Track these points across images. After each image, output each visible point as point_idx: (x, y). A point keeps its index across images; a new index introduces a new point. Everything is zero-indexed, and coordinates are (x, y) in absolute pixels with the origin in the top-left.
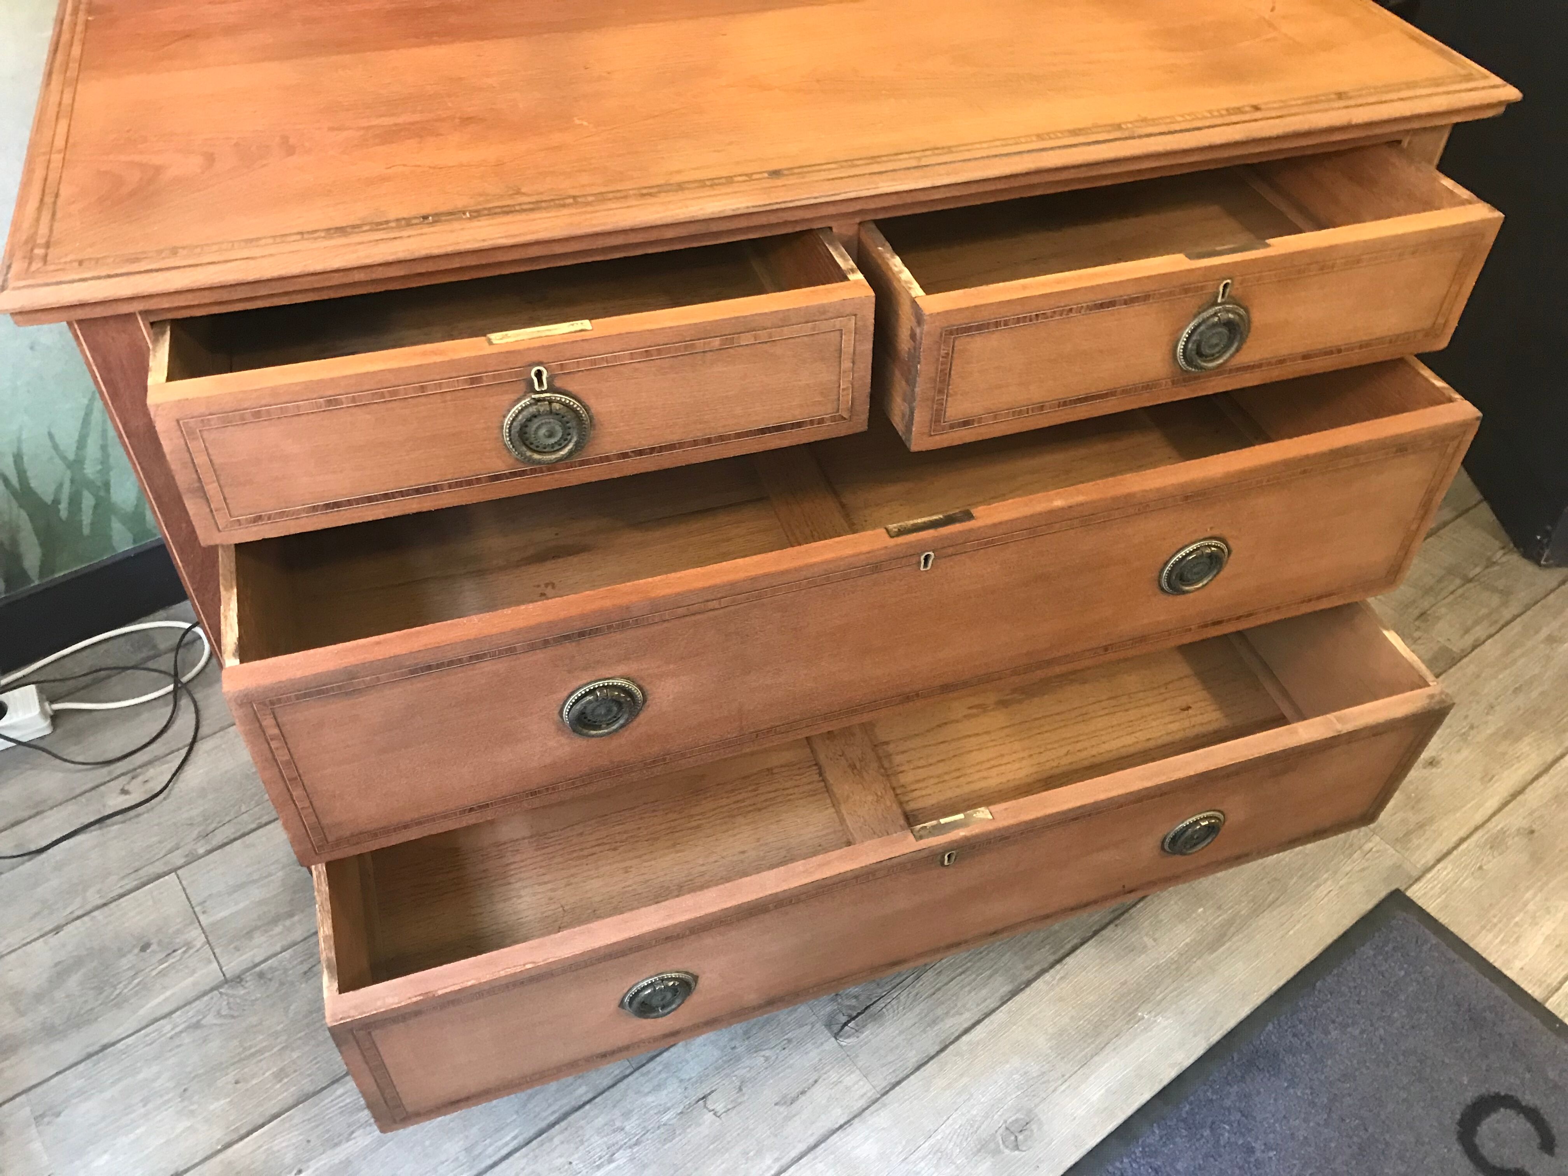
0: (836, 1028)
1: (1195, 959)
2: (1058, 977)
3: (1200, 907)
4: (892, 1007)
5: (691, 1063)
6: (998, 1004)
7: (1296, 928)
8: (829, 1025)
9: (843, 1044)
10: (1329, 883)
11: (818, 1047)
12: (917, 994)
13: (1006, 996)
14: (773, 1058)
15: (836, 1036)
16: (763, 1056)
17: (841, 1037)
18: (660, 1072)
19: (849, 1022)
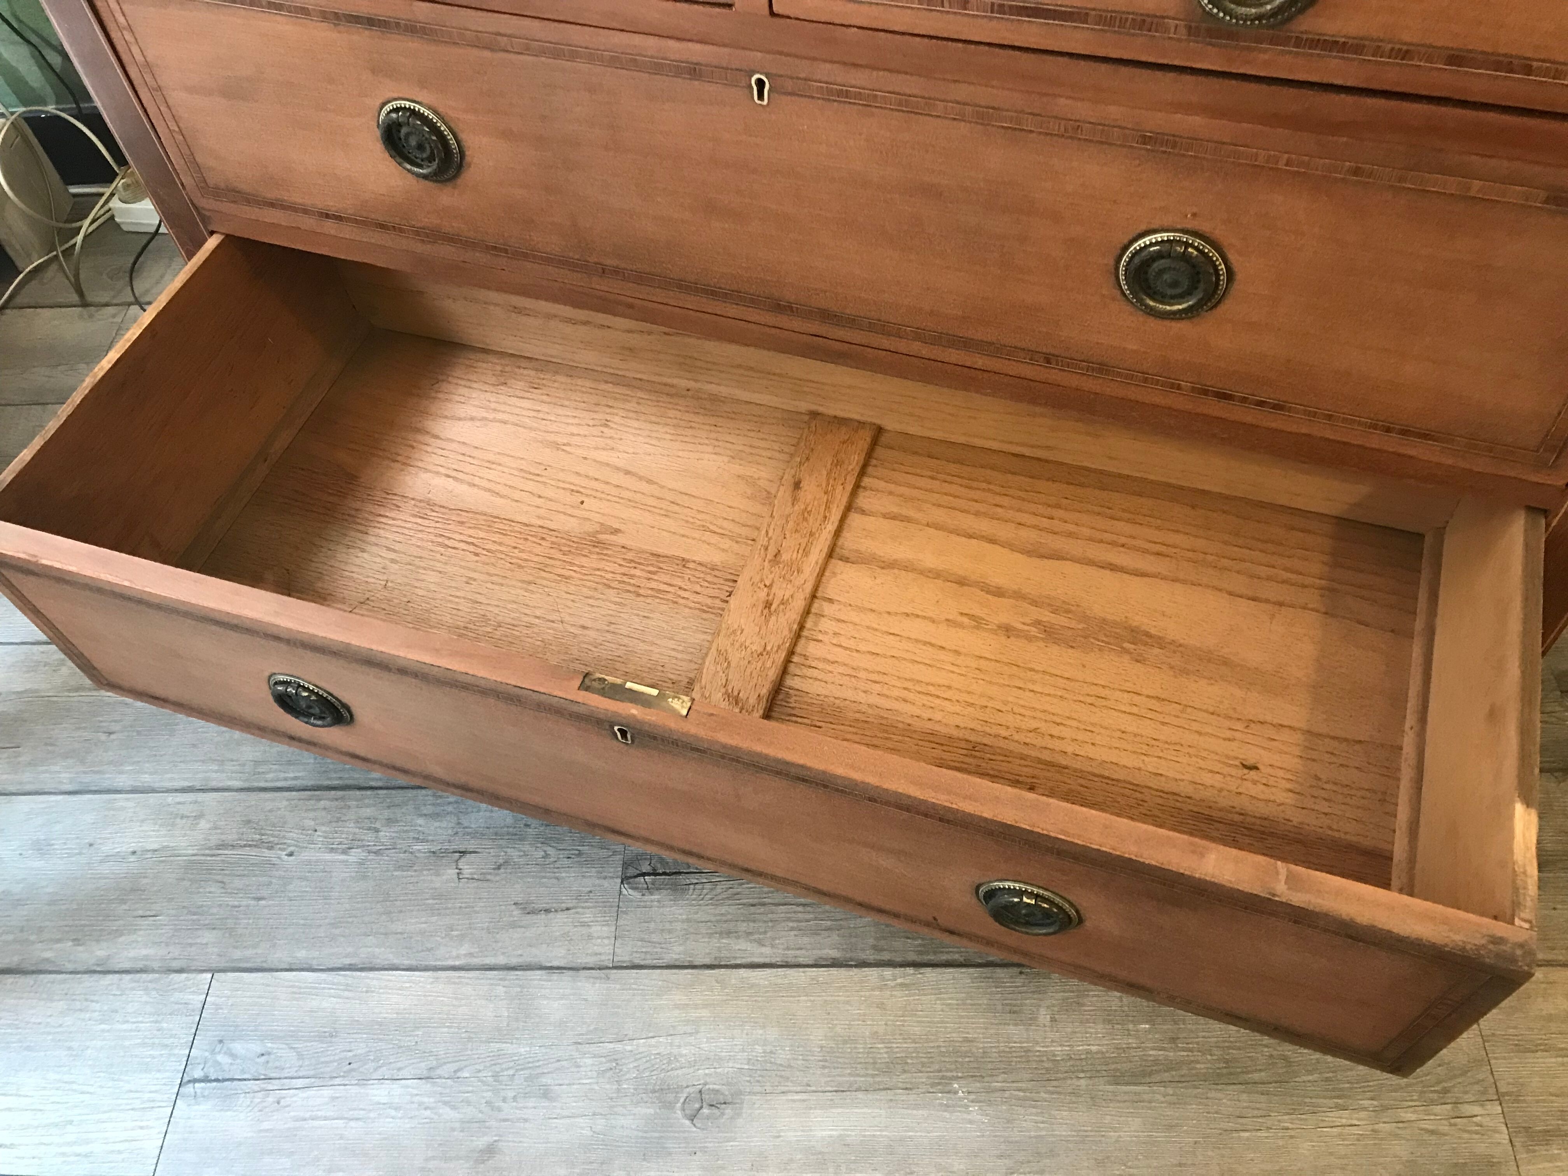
0: (631, 871)
1: (1082, 1075)
2: (899, 981)
3: (1147, 1022)
4: (703, 889)
5: (481, 813)
6: (810, 963)
7: (1259, 1134)
8: (626, 865)
9: (624, 892)
10: (1363, 1114)
11: (599, 878)
12: (738, 894)
13: (826, 959)
14: (552, 859)
15: (625, 879)
16: (545, 851)
17: (628, 883)
18: (450, 803)
19: (649, 874)
